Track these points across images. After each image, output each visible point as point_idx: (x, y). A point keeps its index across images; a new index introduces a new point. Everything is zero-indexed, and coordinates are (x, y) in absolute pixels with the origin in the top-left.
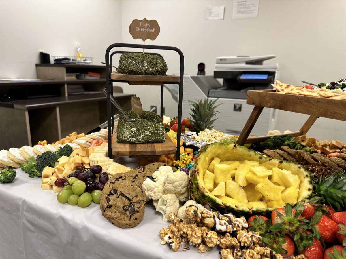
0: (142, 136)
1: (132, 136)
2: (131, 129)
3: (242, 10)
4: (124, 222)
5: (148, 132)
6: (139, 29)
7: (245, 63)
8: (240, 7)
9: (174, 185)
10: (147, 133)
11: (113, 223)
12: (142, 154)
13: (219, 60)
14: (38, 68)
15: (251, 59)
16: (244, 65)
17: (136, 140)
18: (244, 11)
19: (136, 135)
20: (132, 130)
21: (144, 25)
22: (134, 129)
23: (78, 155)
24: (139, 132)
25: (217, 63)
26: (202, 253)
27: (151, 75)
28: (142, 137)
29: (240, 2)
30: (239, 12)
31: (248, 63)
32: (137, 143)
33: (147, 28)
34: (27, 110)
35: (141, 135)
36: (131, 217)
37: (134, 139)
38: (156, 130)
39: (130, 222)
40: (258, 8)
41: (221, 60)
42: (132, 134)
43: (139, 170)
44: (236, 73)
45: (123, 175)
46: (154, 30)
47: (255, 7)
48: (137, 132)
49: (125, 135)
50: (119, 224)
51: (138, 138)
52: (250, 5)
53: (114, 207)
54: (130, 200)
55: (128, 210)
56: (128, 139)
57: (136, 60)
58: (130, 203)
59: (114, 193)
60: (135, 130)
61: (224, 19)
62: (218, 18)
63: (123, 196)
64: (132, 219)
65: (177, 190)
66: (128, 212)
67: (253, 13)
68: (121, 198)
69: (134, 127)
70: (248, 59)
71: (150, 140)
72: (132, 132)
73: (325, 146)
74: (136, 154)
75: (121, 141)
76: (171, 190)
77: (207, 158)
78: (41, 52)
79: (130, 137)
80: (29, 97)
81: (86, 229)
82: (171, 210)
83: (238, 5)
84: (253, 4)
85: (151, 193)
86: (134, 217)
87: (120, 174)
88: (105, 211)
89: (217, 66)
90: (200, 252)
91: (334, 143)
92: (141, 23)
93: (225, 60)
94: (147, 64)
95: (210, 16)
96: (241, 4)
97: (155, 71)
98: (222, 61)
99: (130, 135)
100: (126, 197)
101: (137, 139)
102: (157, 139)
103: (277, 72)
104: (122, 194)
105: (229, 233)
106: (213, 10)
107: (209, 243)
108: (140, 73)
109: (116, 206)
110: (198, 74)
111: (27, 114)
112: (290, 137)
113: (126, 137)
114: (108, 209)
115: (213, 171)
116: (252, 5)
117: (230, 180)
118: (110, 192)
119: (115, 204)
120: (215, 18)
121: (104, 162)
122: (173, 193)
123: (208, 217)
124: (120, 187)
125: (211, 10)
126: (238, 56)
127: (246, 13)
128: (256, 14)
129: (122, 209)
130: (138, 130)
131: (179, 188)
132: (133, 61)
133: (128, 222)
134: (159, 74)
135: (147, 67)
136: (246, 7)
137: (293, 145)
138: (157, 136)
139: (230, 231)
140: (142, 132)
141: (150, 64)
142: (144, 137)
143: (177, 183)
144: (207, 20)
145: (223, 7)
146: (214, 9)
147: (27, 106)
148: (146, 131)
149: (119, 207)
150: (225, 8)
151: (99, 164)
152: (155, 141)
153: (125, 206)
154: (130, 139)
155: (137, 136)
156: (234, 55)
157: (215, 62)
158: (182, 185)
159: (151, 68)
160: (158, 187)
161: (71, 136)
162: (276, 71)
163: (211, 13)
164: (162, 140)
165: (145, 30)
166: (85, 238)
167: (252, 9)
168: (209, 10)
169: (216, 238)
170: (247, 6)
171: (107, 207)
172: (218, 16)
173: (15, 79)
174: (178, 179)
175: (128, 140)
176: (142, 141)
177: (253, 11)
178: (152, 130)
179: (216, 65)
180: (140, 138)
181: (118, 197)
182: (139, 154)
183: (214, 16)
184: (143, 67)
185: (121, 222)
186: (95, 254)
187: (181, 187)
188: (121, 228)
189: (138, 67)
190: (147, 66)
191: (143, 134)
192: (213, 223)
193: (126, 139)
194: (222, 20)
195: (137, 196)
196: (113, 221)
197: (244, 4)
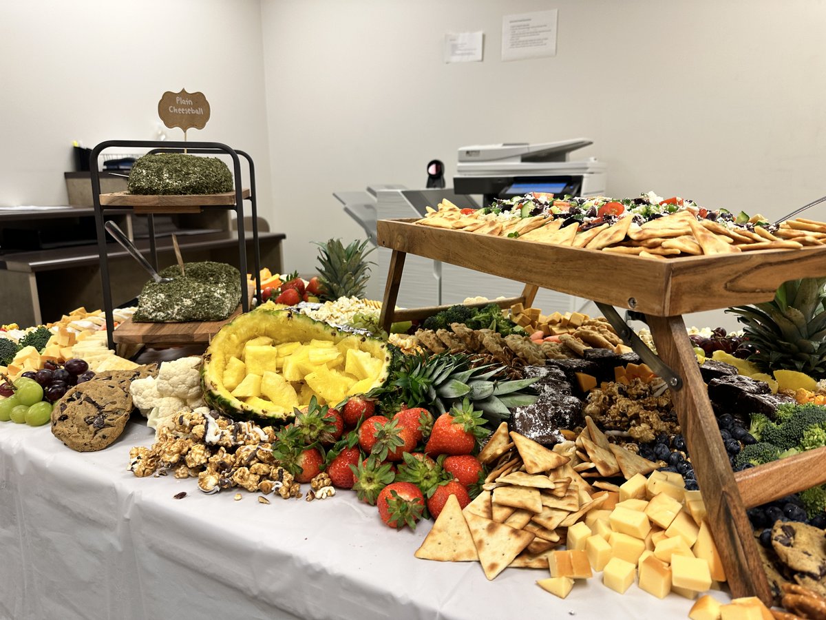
0: (177, 308)
1: (159, 310)
2: (156, 295)
3: (521, 39)
4: (81, 441)
5: (188, 300)
6: (175, 110)
7: (519, 159)
8: (517, 32)
9: (170, 381)
10: (188, 302)
11: (65, 444)
12: (167, 340)
13: (465, 153)
14: (70, 180)
15: (531, 150)
16: (517, 164)
17: (166, 316)
18: (527, 41)
19: (165, 306)
20: (158, 297)
21: (183, 102)
22: (162, 295)
23: (56, 344)
24: (171, 301)
25: (461, 161)
26: (180, 478)
27: (176, 193)
28: (176, 310)
29: (516, 21)
30: (514, 44)
31: (526, 159)
32: (168, 321)
33: (189, 106)
34: (33, 271)
35: (175, 306)
36: (95, 433)
37: (162, 314)
38: (207, 296)
39: (93, 442)
40: (555, 32)
41: (468, 152)
42: (157, 304)
43: (151, 367)
44: (500, 182)
45: (113, 375)
46: (200, 111)
47: (550, 31)
48: (167, 300)
49: (145, 306)
50: (73, 443)
51: (170, 312)
52: (538, 27)
53: (71, 418)
54: (99, 408)
55: (92, 423)
56: (150, 314)
57: (148, 168)
58: (98, 412)
59: (76, 398)
60: (163, 297)
61: (482, 60)
62: (471, 58)
63: (89, 402)
64: (97, 436)
65: (177, 390)
66: (91, 427)
67: (545, 44)
68: (85, 405)
69: (162, 292)
70: (525, 150)
71: (194, 315)
72: (157, 300)
73: (553, 323)
74: (154, 339)
75: (137, 318)
76: (167, 390)
77: (234, 336)
78: (77, 145)
79: (155, 311)
80: (45, 246)
81: (23, 454)
82: (165, 422)
83: (513, 27)
84: (545, 26)
85: (140, 397)
86: (100, 434)
87: (109, 372)
88: (55, 425)
89: (459, 167)
90: (177, 477)
91: (568, 316)
92: (178, 99)
93: (477, 152)
94: (167, 175)
95: (453, 53)
96: (518, 26)
97: (184, 187)
98: (470, 156)
99: (154, 307)
100: (94, 403)
101: (168, 314)
102: (208, 314)
103: (587, 177)
104: (88, 399)
105: (226, 447)
106: (459, 41)
107: (190, 461)
108: (155, 191)
109: (74, 418)
110: (429, 186)
111: (33, 281)
112: (490, 307)
113: (147, 311)
114: (61, 422)
115: (241, 358)
116: (541, 26)
117: (271, 371)
118: (71, 396)
119: (73, 414)
120: (466, 59)
121: (96, 355)
122: (173, 396)
123: (198, 424)
124: (88, 388)
125: (454, 40)
126: (505, 145)
127: (531, 46)
128: (551, 46)
129: (82, 421)
130: (169, 296)
131: (180, 386)
132: (144, 171)
133: (89, 441)
134: (194, 192)
135: (167, 181)
136: (531, 33)
137: (484, 321)
138: (208, 309)
139: (227, 444)
140: (177, 300)
141: (174, 175)
142: (181, 310)
143: (175, 379)
144: (447, 63)
145: (479, 35)
146: (463, 38)
147: (31, 264)
148: (184, 300)
149: (79, 419)
150: (484, 36)
151: (84, 359)
152: (204, 318)
153: (89, 417)
154: (154, 315)
155: (167, 308)
156: (496, 143)
157: (456, 157)
158: (187, 383)
159: (176, 182)
160: (151, 388)
161: (72, 314)
162: (585, 175)
163: (454, 47)
164: (218, 316)
165: (185, 112)
166: (21, 469)
167: (542, 35)
168: (451, 40)
169: (200, 454)
170: (531, 30)
171: (60, 419)
172: (469, 54)
173: (17, 206)
174: (178, 372)
175: (151, 317)
176: (178, 318)
177: (544, 42)
178: (197, 296)
179: (460, 164)
180: (173, 313)
181: (81, 403)
182: (161, 341)
183: (462, 54)
184: (160, 180)
185: (77, 441)
186: (37, 495)
187: (184, 385)
188: (78, 451)
189: (151, 181)
190: (169, 179)
191: (178, 305)
192: (203, 432)
193: (146, 314)
194: (481, 63)
195: (114, 403)
196: (65, 439)
197: (524, 26)
